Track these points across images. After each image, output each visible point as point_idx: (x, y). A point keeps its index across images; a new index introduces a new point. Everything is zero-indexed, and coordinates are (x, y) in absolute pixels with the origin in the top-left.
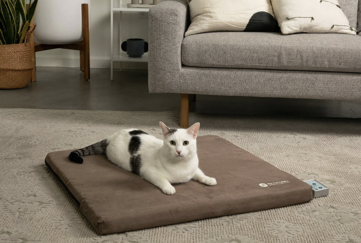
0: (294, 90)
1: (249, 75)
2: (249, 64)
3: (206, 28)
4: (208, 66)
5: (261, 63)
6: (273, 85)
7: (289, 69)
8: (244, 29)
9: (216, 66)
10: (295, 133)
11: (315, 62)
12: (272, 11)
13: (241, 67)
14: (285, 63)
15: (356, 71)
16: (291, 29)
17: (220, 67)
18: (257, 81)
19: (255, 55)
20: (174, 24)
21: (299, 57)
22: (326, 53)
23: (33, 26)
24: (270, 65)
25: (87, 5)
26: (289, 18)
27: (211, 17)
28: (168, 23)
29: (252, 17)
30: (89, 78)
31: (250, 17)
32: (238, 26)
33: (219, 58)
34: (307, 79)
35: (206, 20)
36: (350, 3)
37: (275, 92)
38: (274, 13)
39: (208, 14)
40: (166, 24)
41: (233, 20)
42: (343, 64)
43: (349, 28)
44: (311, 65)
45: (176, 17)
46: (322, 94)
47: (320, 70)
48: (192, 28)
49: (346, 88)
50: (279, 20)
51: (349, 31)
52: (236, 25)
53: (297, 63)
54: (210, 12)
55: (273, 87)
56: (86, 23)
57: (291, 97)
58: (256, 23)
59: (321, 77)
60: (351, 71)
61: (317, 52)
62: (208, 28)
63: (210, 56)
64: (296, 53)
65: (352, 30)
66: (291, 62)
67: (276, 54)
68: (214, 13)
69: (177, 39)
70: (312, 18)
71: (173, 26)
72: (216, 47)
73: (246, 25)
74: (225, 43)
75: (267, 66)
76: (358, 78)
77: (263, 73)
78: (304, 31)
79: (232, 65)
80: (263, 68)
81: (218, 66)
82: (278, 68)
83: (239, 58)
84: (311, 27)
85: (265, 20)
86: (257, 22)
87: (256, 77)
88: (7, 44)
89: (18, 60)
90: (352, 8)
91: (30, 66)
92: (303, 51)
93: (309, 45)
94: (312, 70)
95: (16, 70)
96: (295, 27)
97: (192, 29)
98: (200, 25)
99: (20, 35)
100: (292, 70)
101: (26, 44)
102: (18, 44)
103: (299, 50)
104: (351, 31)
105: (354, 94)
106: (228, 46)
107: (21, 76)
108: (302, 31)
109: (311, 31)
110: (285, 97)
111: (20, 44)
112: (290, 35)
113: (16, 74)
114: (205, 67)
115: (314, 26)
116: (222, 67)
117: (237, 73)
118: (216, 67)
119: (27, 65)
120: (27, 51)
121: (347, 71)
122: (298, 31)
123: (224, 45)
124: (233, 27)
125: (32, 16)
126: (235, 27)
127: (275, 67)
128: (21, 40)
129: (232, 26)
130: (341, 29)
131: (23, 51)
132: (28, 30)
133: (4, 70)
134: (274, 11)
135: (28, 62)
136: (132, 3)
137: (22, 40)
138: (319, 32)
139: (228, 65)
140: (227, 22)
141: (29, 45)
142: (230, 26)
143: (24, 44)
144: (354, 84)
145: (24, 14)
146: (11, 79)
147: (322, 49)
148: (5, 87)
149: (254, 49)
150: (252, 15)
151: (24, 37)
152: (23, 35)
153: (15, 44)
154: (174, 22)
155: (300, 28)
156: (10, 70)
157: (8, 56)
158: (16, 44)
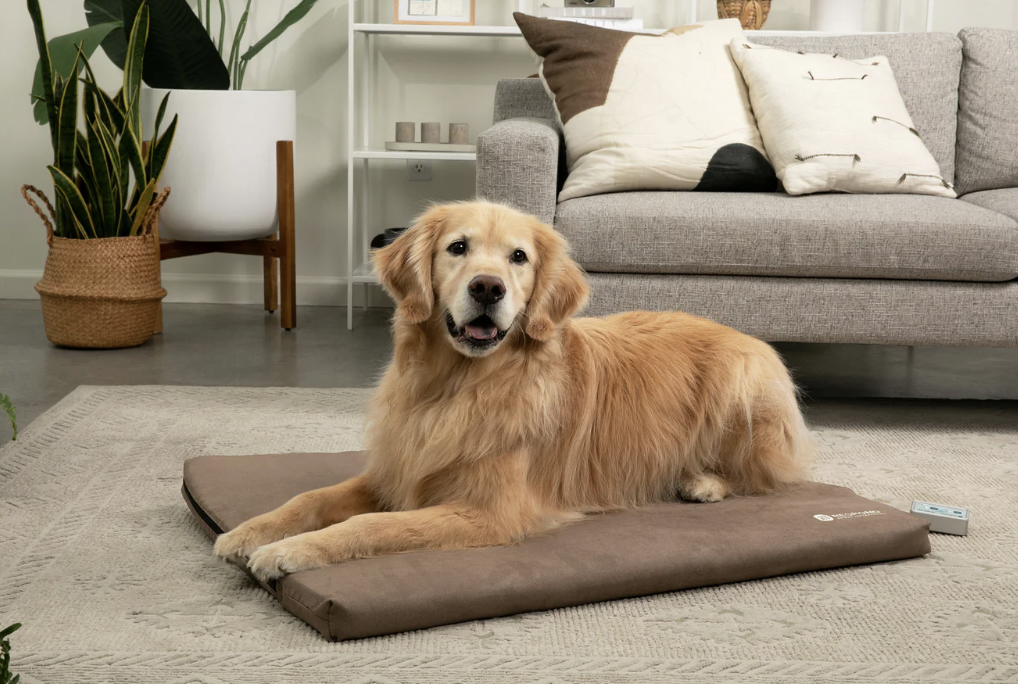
0: (820, 322)
1: (714, 288)
2: (714, 262)
3: (608, 182)
4: (616, 269)
5: (742, 261)
6: (770, 311)
7: (808, 274)
8: (696, 185)
9: (634, 269)
10: (821, 428)
11: (867, 256)
12: (759, 142)
13: (694, 271)
14: (796, 260)
15: (962, 277)
16: (809, 182)
17: (646, 270)
18: (733, 302)
19: (729, 242)
20: (538, 170)
21: (829, 244)
22: (893, 234)
23: (165, 194)
24: (762, 266)
25: (291, 143)
26: (803, 156)
27: (618, 154)
28: (524, 169)
29: (716, 156)
30: (294, 325)
31: (709, 157)
32: (682, 177)
33: (642, 249)
34: (848, 296)
35: (609, 164)
36: (938, 127)
37: (775, 327)
38: (764, 147)
39: (614, 149)
40: (518, 170)
41: (672, 164)
42: (931, 259)
43: (940, 181)
44: (858, 262)
45: (541, 155)
46: (883, 332)
47: (878, 274)
48: (575, 181)
49: (940, 317)
50: (777, 163)
51: (941, 189)
52: (678, 175)
53: (824, 259)
54: (617, 145)
55: (770, 316)
56: (288, 187)
57: (812, 341)
58: (724, 170)
59: (880, 290)
60: (950, 277)
61: (871, 233)
62: (612, 181)
63: (622, 244)
64: (823, 236)
65: (947, 186)
66: (810, 256)
67: (777, 238)
68: (627, 145)
69: (544, 207)
70: (857, 158)
71: (535, 175)
72: (635, 224)
73: (701, 176)
74: (656, 214)
75: (756, 268)
76: (968, 293)
77: (746, 284)
78: (837, 189)
79: (673, 266)
80: (747, 272)
81: (641, 270)
82: (781, 273)
83: (689, 249)
84: (852, 178)
85: (746, 164)
86: (727, 167)
87: (728, 293)
88: (100, 237)
89: (127, 276)
90: (944, 137)
91: (155, 292)
92: (838, 230)
93: (853, 218)
94: (860, 275)
95: (122, 301)
96: (816, 177)
97: (575, 184)
98: (593, 174)
99: (130, 215)
100: (813, 277)
101: (145, 238)
102: (127, 238)
103: (830, 228)
104: (944, 188)
105: (958, 331)
106: (665, 222)
107: (135, 317)
108: (832, 187)
109: (853, 187)
110: (798, 340)
111: (131, 237)
112: (804, 198)
113: (122, 311)
114: (609, 273)
115: (861, 175)
116: (651, 271)
117: (684, 285)
118: (636, 270)
119: (150, 289)
120: (149, 255)
121: (941, 277)
122: (824, 189)
123: (654, 219)
124: (671, 179)
125: (160, 169)
126: (677, 181)
127: (774, 268)
128: (135, 228)
129: (668, 178)
130: (921, 184)
131: (139, 255)
132: (151, 204)
133: (92, 299)
134: (765, 143)
135: (151, 283)
136: (398, 140)
137: (137, 228)
138: (870, 191)
139: (665, 266)
140: (657, 168)
141: (151, 239)
142: (663, 176)
143: (140, 237)
144: (959, 308)
145: (140, 165)
146: (110, 323)
147: (884, 225)
148: (96, 342)
149: (724, 227)
150: (715, 151)
151: (143, 221)
152: (138, 214)
153: (120, 235)
154: (536, 165)
155: (829, 180)
156: (108, 300)
157: (104, 266)
158: (122, 238)
